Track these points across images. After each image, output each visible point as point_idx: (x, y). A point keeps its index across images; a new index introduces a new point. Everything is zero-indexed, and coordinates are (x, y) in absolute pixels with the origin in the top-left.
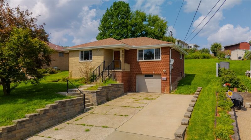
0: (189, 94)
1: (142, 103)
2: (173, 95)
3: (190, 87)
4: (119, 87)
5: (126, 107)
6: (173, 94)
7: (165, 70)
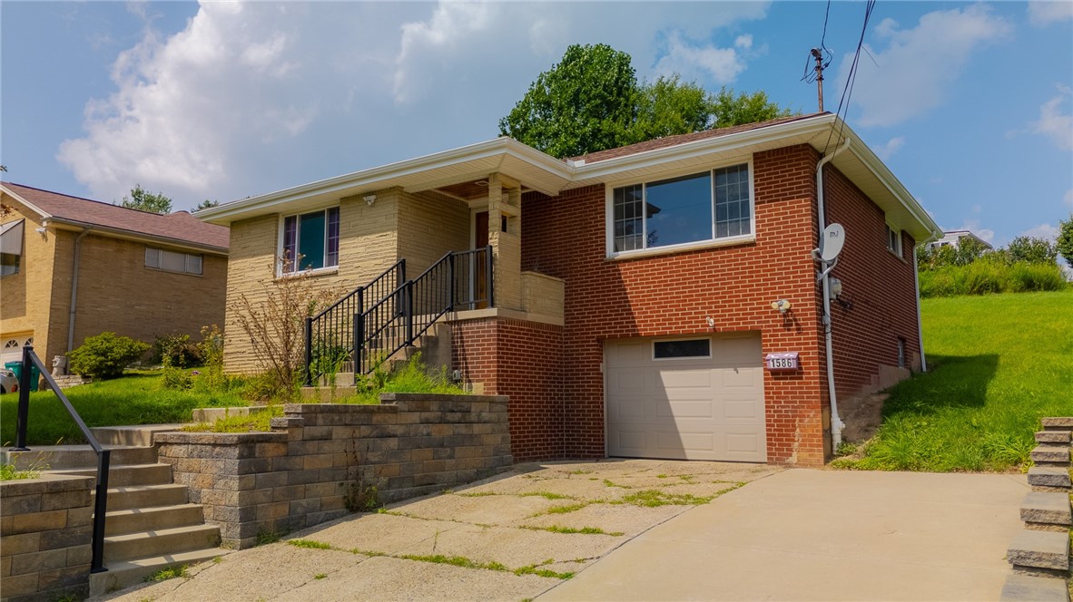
0: (979, 469)
1: (587, 531)
2: (854, 472)
3: (976, 416)
4: (473, 417)
5: (438, 560)
6: (850, 466)
7: (786, 304)
